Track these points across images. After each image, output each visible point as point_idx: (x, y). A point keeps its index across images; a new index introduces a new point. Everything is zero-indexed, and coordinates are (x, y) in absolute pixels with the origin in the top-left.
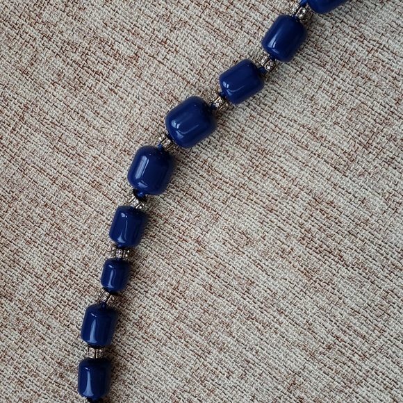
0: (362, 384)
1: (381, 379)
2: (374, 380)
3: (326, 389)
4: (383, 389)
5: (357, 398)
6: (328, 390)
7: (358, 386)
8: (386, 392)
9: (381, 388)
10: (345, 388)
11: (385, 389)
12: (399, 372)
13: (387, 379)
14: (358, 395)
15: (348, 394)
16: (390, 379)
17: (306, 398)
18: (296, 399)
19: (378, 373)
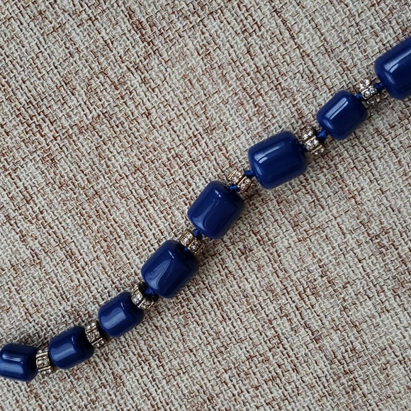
0: (216, 16)
1: (242, 17)
2: (233, 15)
3: (168, 8)
4: (239, 31)
5: (203, 33)
6: (170, 11)
7: (211, 17)
8: (242, 36)
9: (238, 28)
10: (193, 14)
11: (243, 32)
12: (268, 13)
13: (250, 19)
14: (204, 30)
15: (194, 23)
16: (254, 20)
17: (138, 12)
18: (124, 9)
19: (241, 5)
